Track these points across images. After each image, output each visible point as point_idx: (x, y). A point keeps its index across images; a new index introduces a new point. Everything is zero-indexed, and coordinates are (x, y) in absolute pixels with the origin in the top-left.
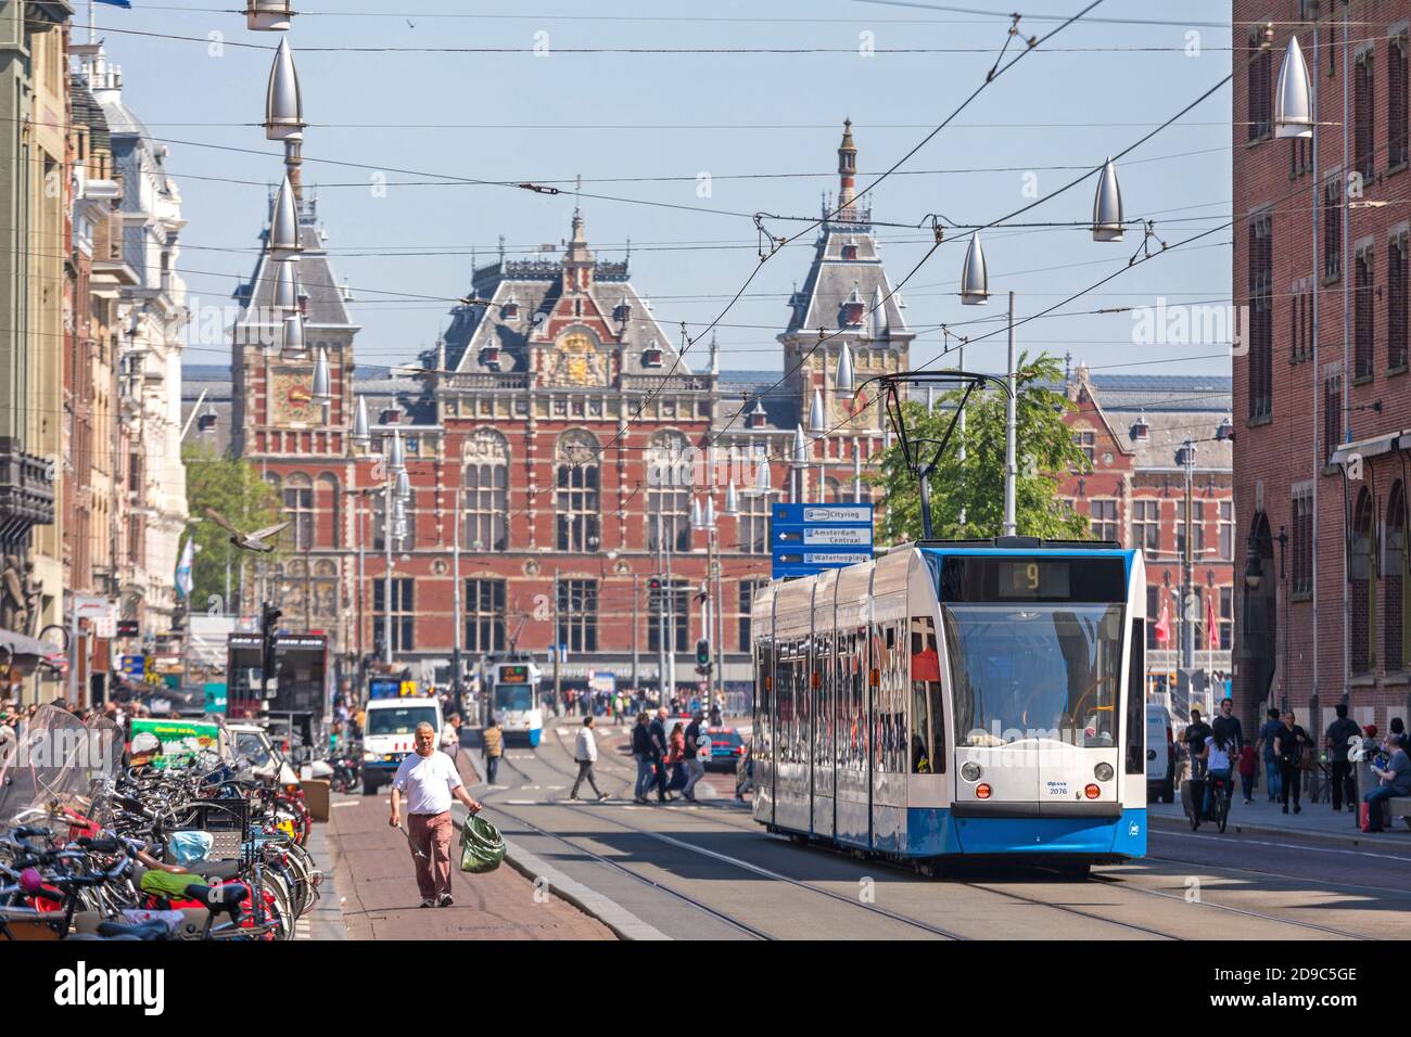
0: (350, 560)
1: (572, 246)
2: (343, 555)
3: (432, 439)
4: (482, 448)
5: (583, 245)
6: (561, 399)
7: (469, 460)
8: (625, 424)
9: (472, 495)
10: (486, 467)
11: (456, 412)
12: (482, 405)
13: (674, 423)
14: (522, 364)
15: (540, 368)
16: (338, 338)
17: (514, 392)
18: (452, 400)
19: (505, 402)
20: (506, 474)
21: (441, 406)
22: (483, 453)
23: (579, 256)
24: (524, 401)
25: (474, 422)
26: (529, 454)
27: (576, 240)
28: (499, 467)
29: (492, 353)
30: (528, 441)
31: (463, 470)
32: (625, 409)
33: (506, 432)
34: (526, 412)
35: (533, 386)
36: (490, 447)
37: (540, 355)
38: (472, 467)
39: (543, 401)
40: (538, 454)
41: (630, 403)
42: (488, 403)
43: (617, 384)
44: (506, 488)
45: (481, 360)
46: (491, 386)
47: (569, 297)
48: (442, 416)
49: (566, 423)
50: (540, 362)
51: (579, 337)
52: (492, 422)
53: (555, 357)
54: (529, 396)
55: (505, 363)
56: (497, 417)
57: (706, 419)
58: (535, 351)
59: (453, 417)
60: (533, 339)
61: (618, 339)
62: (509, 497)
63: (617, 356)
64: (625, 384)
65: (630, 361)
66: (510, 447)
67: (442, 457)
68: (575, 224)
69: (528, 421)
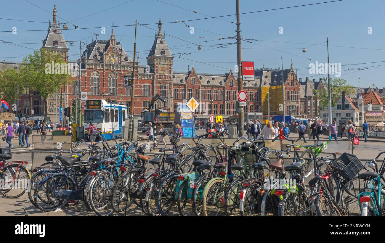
0: (68, 96)
1: (112, 36)
2: (66, 94)
3: (84, 72)
4: (94, 74)
5: (114, 36)
6: (110, 65)
7: (92, 76)
8: (122, 71)
9: (92, 83)
10: (95, 78)
11: (89, 67)
12: (94, 65)
14: (102, 58)
15: (106, 59)
16: (65, 50)
17: (101, 64)
18: (88, 65)
19: (99, 65)
20: (99, 80)
21: (86, 65)
22: (94, 75)
23: (113, 38)
24: (103, 65)
25: (93, 69)
26: (104, 76)
27: (113, 35)
28: (98, 78)
29: (96, 56)
30: (103, 73)
31: (91, 78)
32: (122, 68)
33: (99, 71)
34: (103, 68)
35: (104, 63)
36: (96, 74)
37: (106, 57)
38: (92, 78)
39: (106, 65)
40: (105, 76)
41: (123, 67)
42: (96, 65)
43: (120, 63)
44: (99, 82)
45: (93, 57)
46: (96, 62)
47: (112, 46)
48: (86, 68)
49: (111, 70)
50: (106, 58)
51: (113, 53)
52: (96, 69)
53: (109, 57)
54: (104, 65)
55: (99, 58)
56: (97, 68)
57: (137, 71)
58: (105, 56)
59: (89, 68)
60: (104, 54)
61: (121, 54)
62: (100, 84)
63: (120, 58)
64: (122, 64)
65: (123, 59)
66: (100, 74)
67: (86, 76)
68: (112, 32)
69: (103, 69)
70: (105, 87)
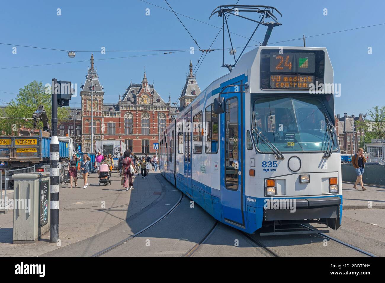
0: (103, 136)
1: (144, 79)
2: (102, 135)
3: (118, 113)
4: (128, 115)
5: (146, 79)
6: (142, 106)
7: (125, 118)
8: (154, 111)
9: (126, 124)
10: (129, 119)
11: (123, 109)
12: (128, 107)
13: (163, 111)
14: (135, 100)
15: (138, 101)
16: (100, 94)
17: (134, 105)
18: (122, 106)
19: (132, 107)
20: (132, 121)
21: (120, 107)
22: (128, 116)
23: (145, 80)
24: (136, 107)
25: (126, 111)
26: (137, 117)
27: (145, 78)
28: (131, 119)
29: (130, 98)
30: (136, 114)
31: (124, 119)
32: (154, 108)
33: (132, 112)
34: (136, 109)
35: (137, 104)
36: (129, 115)
37: (138, 98)
38: (126, 119)
39: (139, 107)
41: (155, 108)
42: (129, 107)
43: (152, 104)
44: (132, 123)
45: (128, 100)
46: (130, 104)
47: (144, 88)
48: (120, 109)
49: (143, 111)
50: (138, 100)
51: (145, 95)
52: (130, 111)
53: (141, 99)
54: (136, 106)
55: (133, 100)
56: (130, 109)
57: (168, 111)
58: (137, 98)
59: (122, 109)
60: (137, 95)
61: (153, 96)
62: (133, 124)
63: (152, 99)
64: (154, 105)
65: (155, 100)
66: (133, 115)
67: (120, 117)
68: (144, 75)
69: (136, 111)
70: (138, 127)
